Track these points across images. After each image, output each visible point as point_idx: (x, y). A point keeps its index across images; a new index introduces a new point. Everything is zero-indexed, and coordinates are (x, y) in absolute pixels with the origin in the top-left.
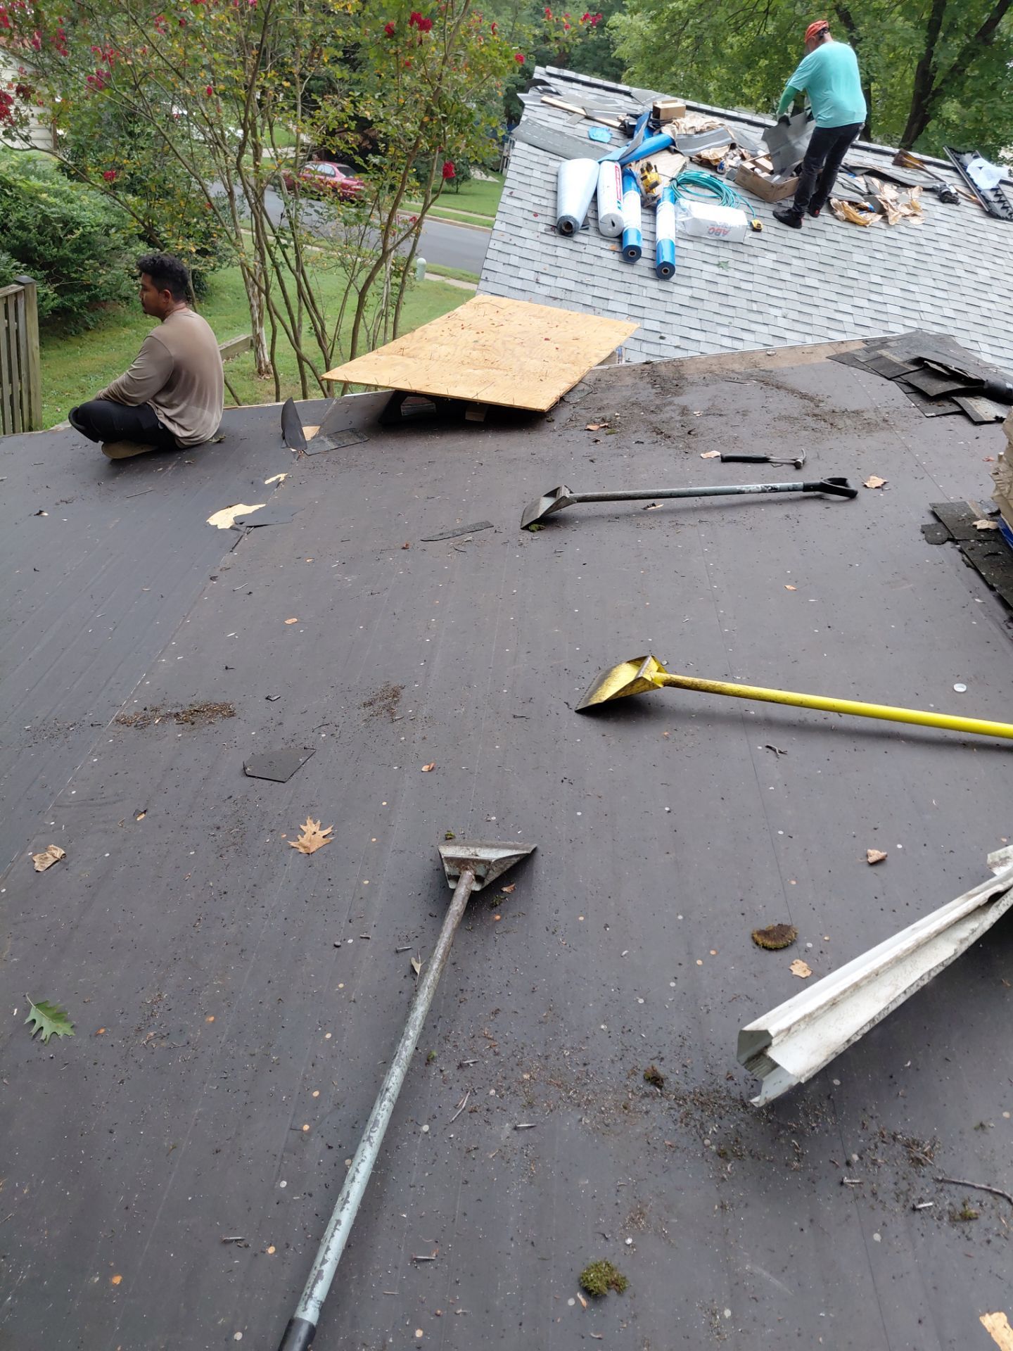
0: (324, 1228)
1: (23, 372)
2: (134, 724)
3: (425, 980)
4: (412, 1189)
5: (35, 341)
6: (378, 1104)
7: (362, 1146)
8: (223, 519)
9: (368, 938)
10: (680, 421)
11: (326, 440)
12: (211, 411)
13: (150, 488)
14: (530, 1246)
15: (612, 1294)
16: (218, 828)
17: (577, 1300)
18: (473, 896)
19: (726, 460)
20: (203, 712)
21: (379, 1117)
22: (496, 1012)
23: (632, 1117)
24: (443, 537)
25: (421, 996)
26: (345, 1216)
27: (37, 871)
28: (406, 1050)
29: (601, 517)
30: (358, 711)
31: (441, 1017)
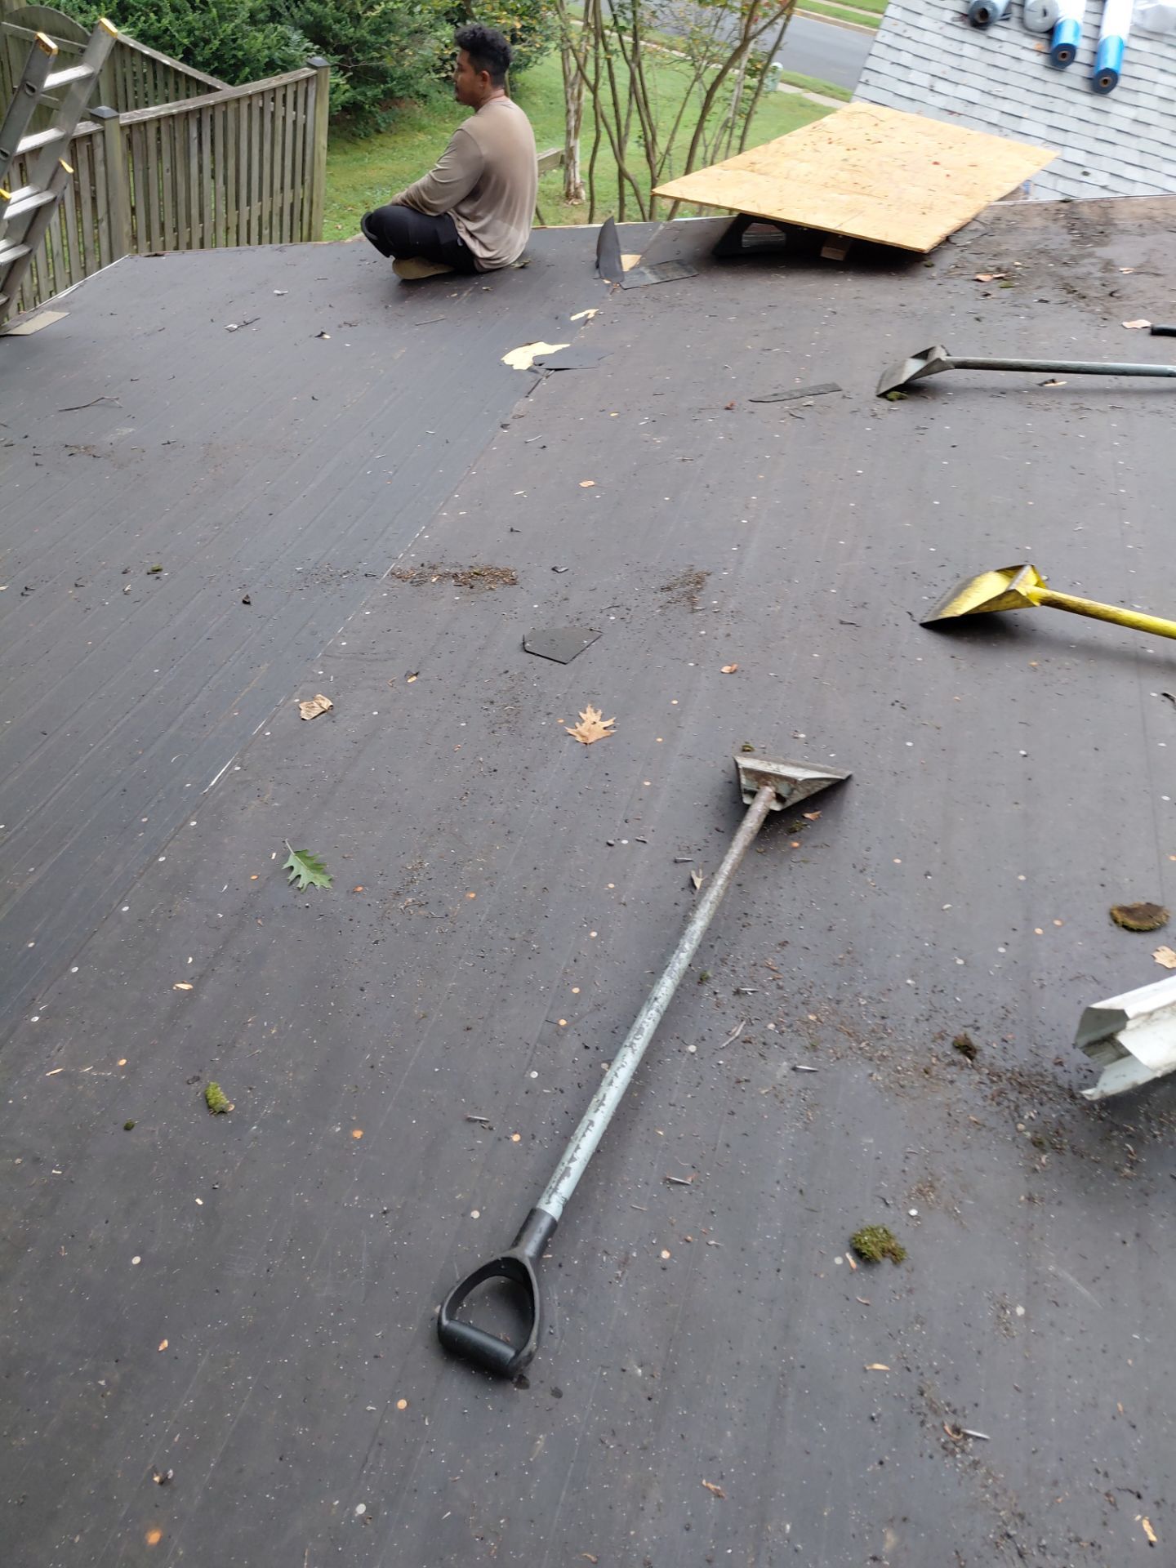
0: (575, 1127)
1: (307, 177)
2: (410, 580)
3: (707, 894)
4: (672, 1107)
5: (323, 140)
6: (644, 1012)
7: (623, 1051)
8: (520, 358)
9: (644, 842)
10: (1101, 278)
11: (647, 271)
12: (518, 229)
13: (442, 316)
14: (798, 1194)
15: (887, 1263)
16: (492, 703)
17: (846, 1260)
18: (771, 817)
19: (1157, 332)
20: (484, 576)
21: (644, 1026)
22: (784, 944)
23: (932, 1083)
24: (776, 398)
25: (702, 910)
26: (599, 1118)
27: (303, 719)
28: (680, 963)
29: (981, 390)
30: (654, 596)
31: (719, 937)
